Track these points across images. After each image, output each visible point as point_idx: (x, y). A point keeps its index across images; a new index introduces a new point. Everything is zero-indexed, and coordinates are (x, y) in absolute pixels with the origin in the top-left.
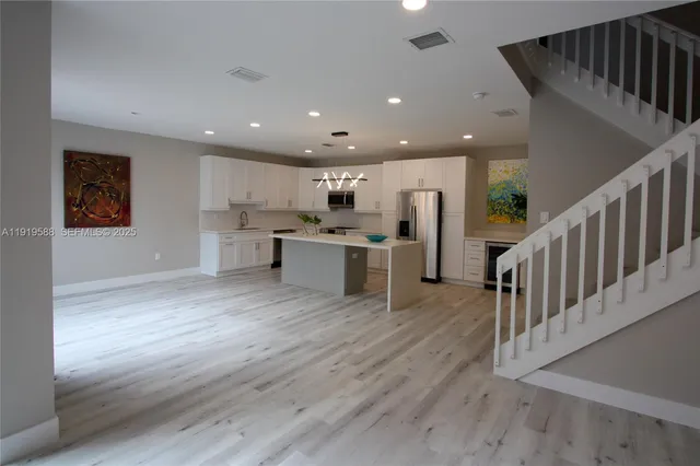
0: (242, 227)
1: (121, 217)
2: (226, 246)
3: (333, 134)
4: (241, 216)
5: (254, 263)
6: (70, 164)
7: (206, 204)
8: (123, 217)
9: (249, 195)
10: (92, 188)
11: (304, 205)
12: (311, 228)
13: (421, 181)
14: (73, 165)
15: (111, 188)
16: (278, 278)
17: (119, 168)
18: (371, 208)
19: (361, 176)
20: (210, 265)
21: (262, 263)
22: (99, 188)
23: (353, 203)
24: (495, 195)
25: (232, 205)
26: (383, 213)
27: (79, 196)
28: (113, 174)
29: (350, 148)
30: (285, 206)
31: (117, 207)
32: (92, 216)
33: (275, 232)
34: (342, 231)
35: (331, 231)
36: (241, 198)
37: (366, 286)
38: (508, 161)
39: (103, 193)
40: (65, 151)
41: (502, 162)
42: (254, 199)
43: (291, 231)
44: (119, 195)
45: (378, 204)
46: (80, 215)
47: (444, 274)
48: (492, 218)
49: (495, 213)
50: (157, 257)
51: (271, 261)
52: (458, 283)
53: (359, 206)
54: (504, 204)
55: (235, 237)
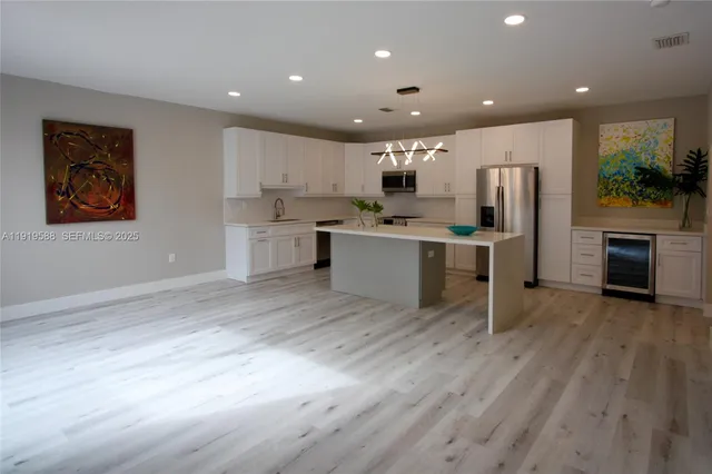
0: (277, 218)
1: (122, 208)
2: (258, 241)
3: (399, 91)
4: (275, 205)
5: (293, 263)
6: (52, 137)
7: (231, 189)
8: (125, 208)
9: (285, 178)
10: (82, 171)
11: (352, 189)
12: (370, 217)
13: (509, 155)
14: (55, 138)
15: (108, 170)
16: (326, 283)
17: (120, 143)
18: (440, 191)
19: (439, 146)
20: (238, 267)
21: (303, 263)
22: (92, 170)
23: (414, 185)
24: (610, 170)
25: (265, 191)
26: (457, 197)
27: (65, 180)
28: (111, 151)
29: (414, 113)
30: (329, 191)
31: (116, 195)
32: (83, 207)
33: (320, 224)
34: (401, 221)
35: (388, 222)
36: (275, 182)
37: (444, 294)
38: (626, 124)
39: (98, 176)
40: (45, 121)
41: (620, 124)
42: (292, 183)
43: (337, 222)
44: (119, 179)
45: (447, 186)
46: (67, 206)
47: (543, 275)
48: (604, 201)
49: (609, 193)
50: (171, 258)
51: (314, 260)
52: (564, 287)
53: (423, 188)
54: (623, 182)
55: (270, 231)
